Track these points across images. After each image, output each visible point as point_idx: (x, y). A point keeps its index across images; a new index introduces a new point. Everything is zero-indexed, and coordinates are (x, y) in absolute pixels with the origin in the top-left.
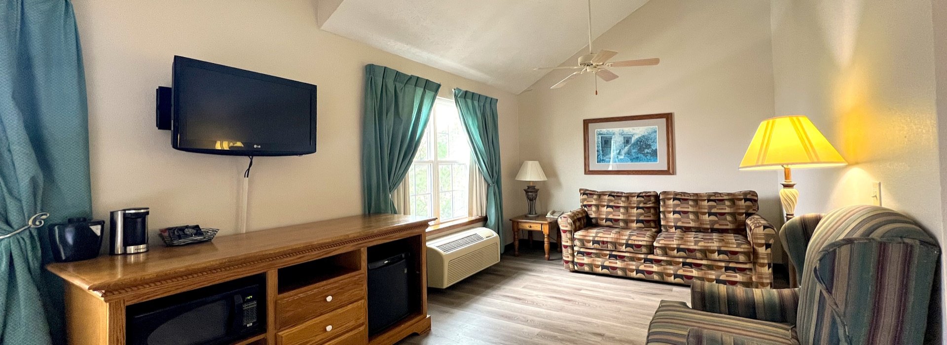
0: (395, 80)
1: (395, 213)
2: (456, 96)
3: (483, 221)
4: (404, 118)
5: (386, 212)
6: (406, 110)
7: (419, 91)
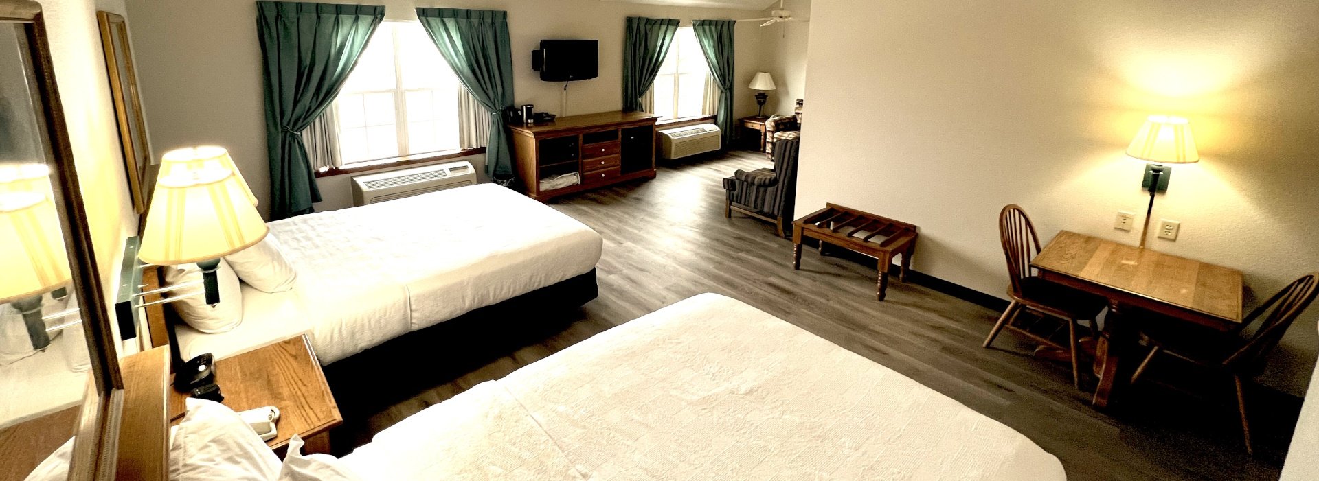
0: (646, 24)
1: (642, 111)
2: (694, 25)
3: (714, 119)
4: (650, 48)
5: (636, 110)
6: (653, 44)
7: (664, 28)
